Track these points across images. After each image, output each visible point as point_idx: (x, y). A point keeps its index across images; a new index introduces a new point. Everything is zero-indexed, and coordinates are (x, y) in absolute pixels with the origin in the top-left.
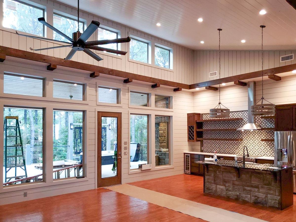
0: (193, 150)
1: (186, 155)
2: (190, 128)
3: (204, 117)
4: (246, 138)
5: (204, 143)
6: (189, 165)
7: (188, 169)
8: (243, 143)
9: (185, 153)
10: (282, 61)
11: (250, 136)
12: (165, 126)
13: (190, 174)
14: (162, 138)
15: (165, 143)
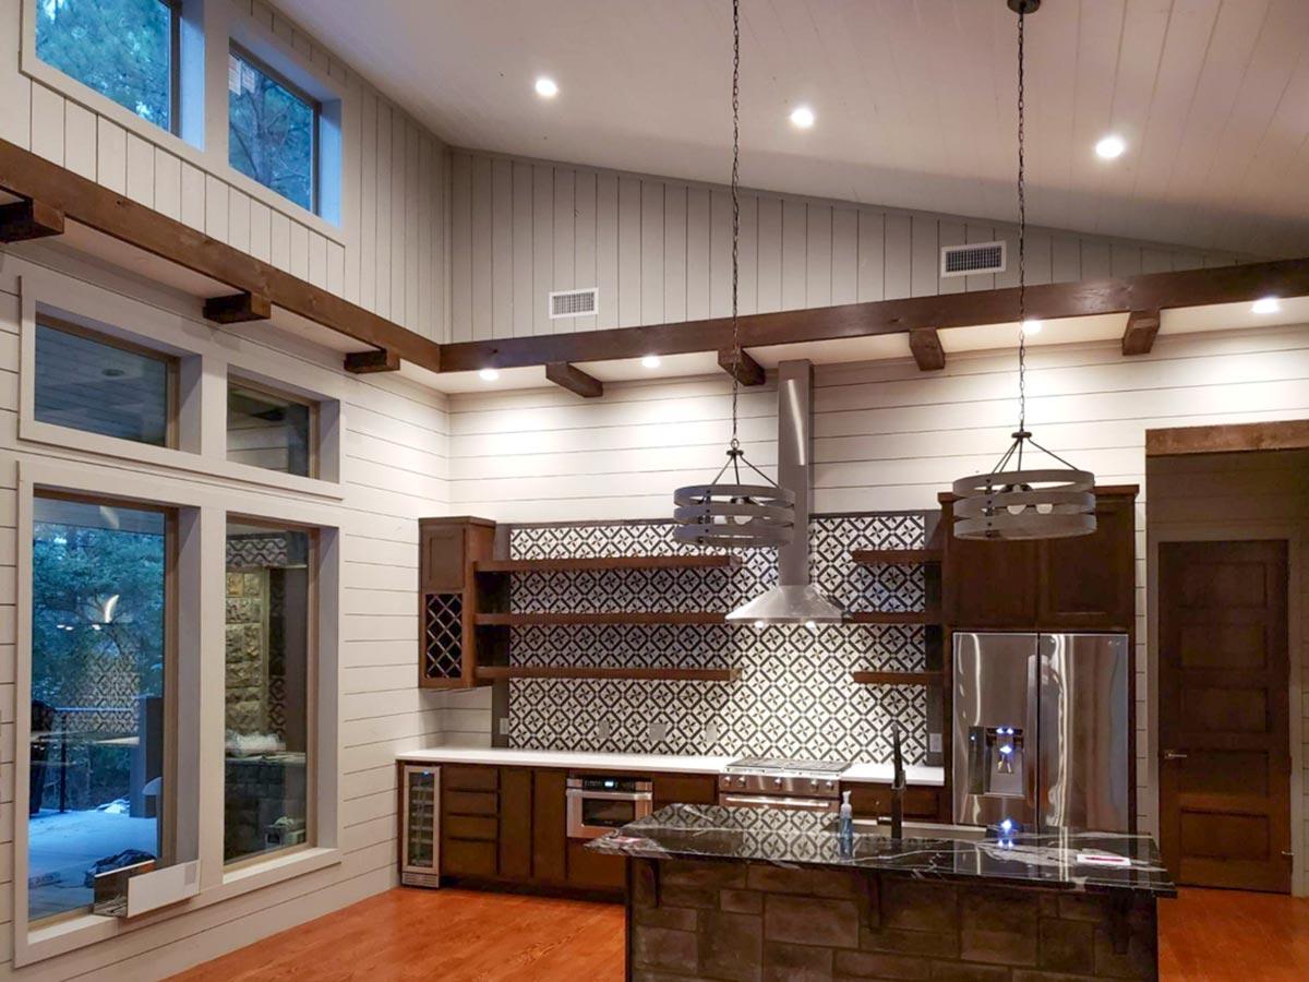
0: (443, 738)
1: (411, 774)
2: (436, 609)
3: (516, 543)
4: (758, 661)
5: (515, 696)
6: (430, 835)
7: (422, 856)
8: (745, 690)
9: (401, 764)
10: (949, 270)
11: (780, 653)
12: (257, 595)
13: (437, 886)
14: (240, 665)
15: (254, 697)
